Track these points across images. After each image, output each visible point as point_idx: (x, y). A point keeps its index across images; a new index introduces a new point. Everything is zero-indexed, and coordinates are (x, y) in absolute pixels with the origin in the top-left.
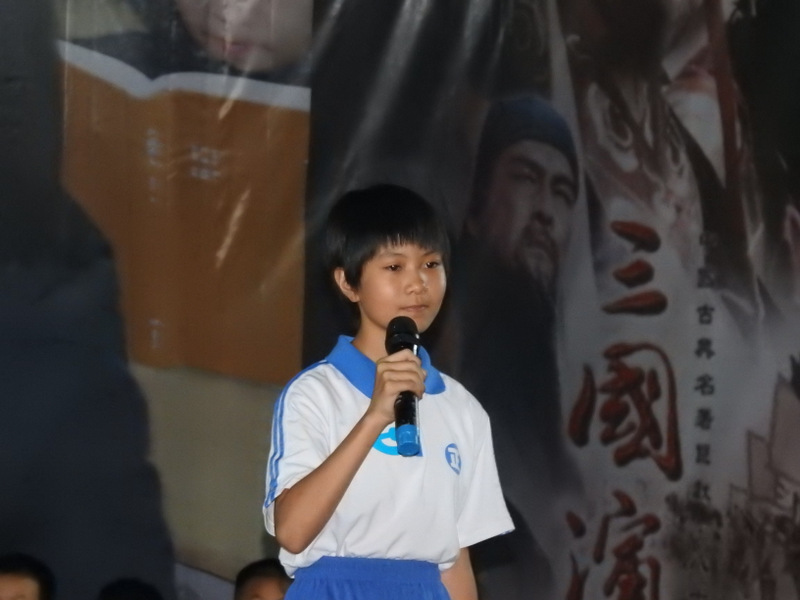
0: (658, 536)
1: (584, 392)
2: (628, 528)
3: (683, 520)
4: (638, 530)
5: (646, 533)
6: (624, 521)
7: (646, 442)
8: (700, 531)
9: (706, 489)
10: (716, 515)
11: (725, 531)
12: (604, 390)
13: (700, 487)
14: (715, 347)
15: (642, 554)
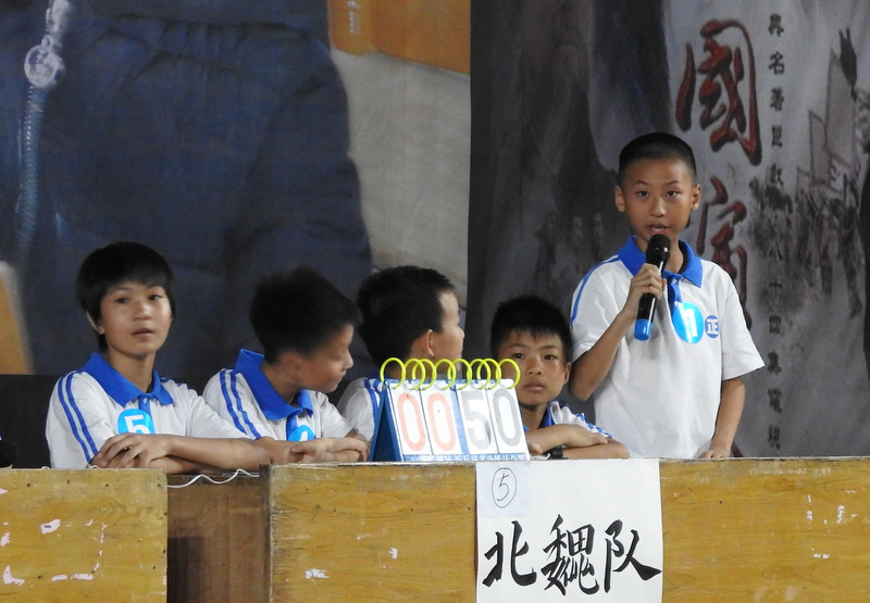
0: (744, 224)
1: (686, 72)
2: (722, 216)
3: (763, 207)
4: (730, 217)
5: (735, 222)
6: (719, 208)
7: (734, 125)
8: (776, 217)
9: (779, 172)
10: (787, 200)
11: (794, 217)
12: (702, 71)
13: (775, 171)
14: (783, 23)
15: (733, 244)
